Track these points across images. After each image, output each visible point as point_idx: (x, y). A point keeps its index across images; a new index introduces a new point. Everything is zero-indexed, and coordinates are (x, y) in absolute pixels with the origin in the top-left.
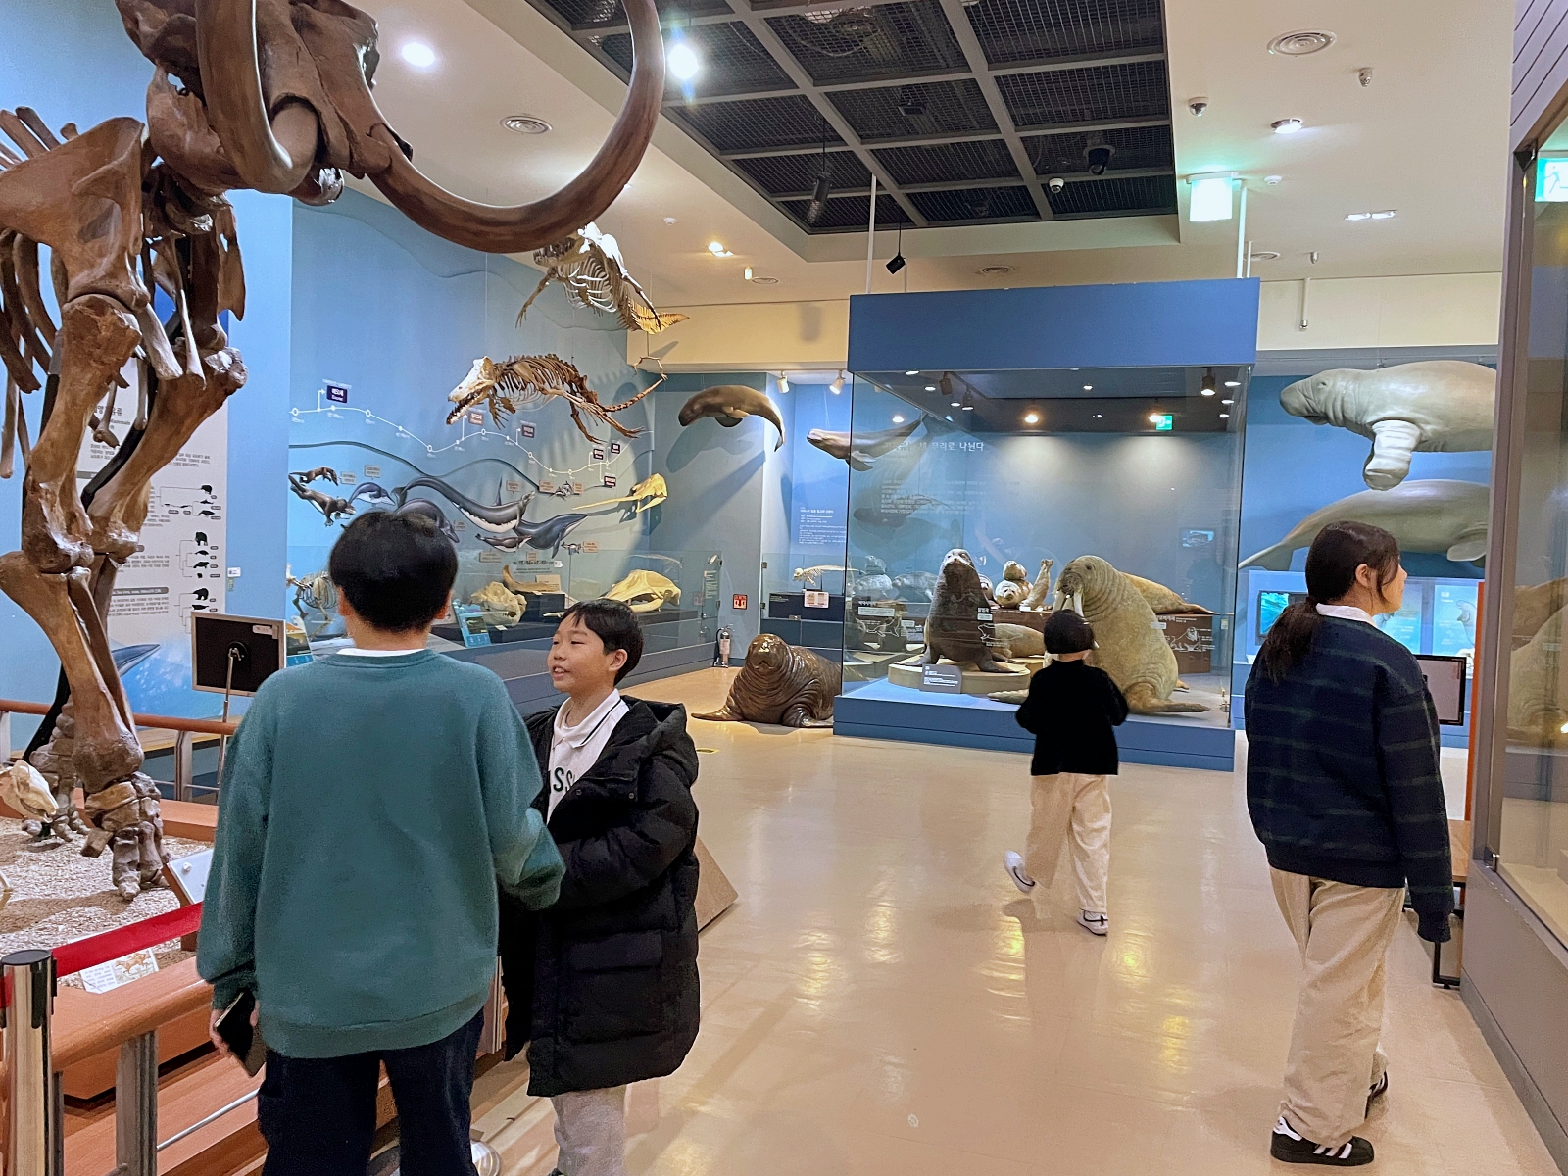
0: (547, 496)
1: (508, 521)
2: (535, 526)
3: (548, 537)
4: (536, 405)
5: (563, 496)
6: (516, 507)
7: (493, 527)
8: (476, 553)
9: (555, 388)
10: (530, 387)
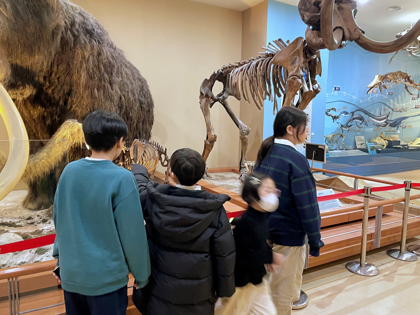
0: (396, 112)
1: (383, 120)
2: (392, 121)
3: (396, 124)
4: (393, 86)
5: (401, 112)
6: (386, 116)
7: (378, 121)
8: (372, 129)
9: (400, 81)
10: (392, 81)
